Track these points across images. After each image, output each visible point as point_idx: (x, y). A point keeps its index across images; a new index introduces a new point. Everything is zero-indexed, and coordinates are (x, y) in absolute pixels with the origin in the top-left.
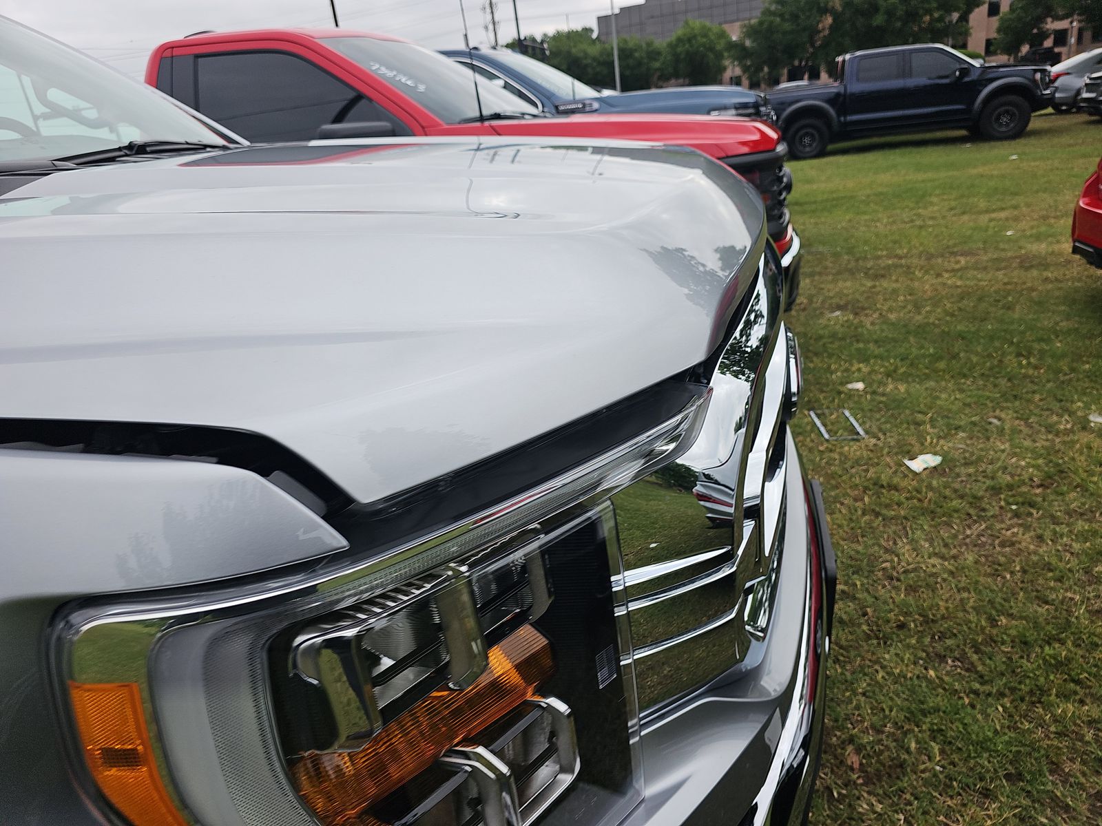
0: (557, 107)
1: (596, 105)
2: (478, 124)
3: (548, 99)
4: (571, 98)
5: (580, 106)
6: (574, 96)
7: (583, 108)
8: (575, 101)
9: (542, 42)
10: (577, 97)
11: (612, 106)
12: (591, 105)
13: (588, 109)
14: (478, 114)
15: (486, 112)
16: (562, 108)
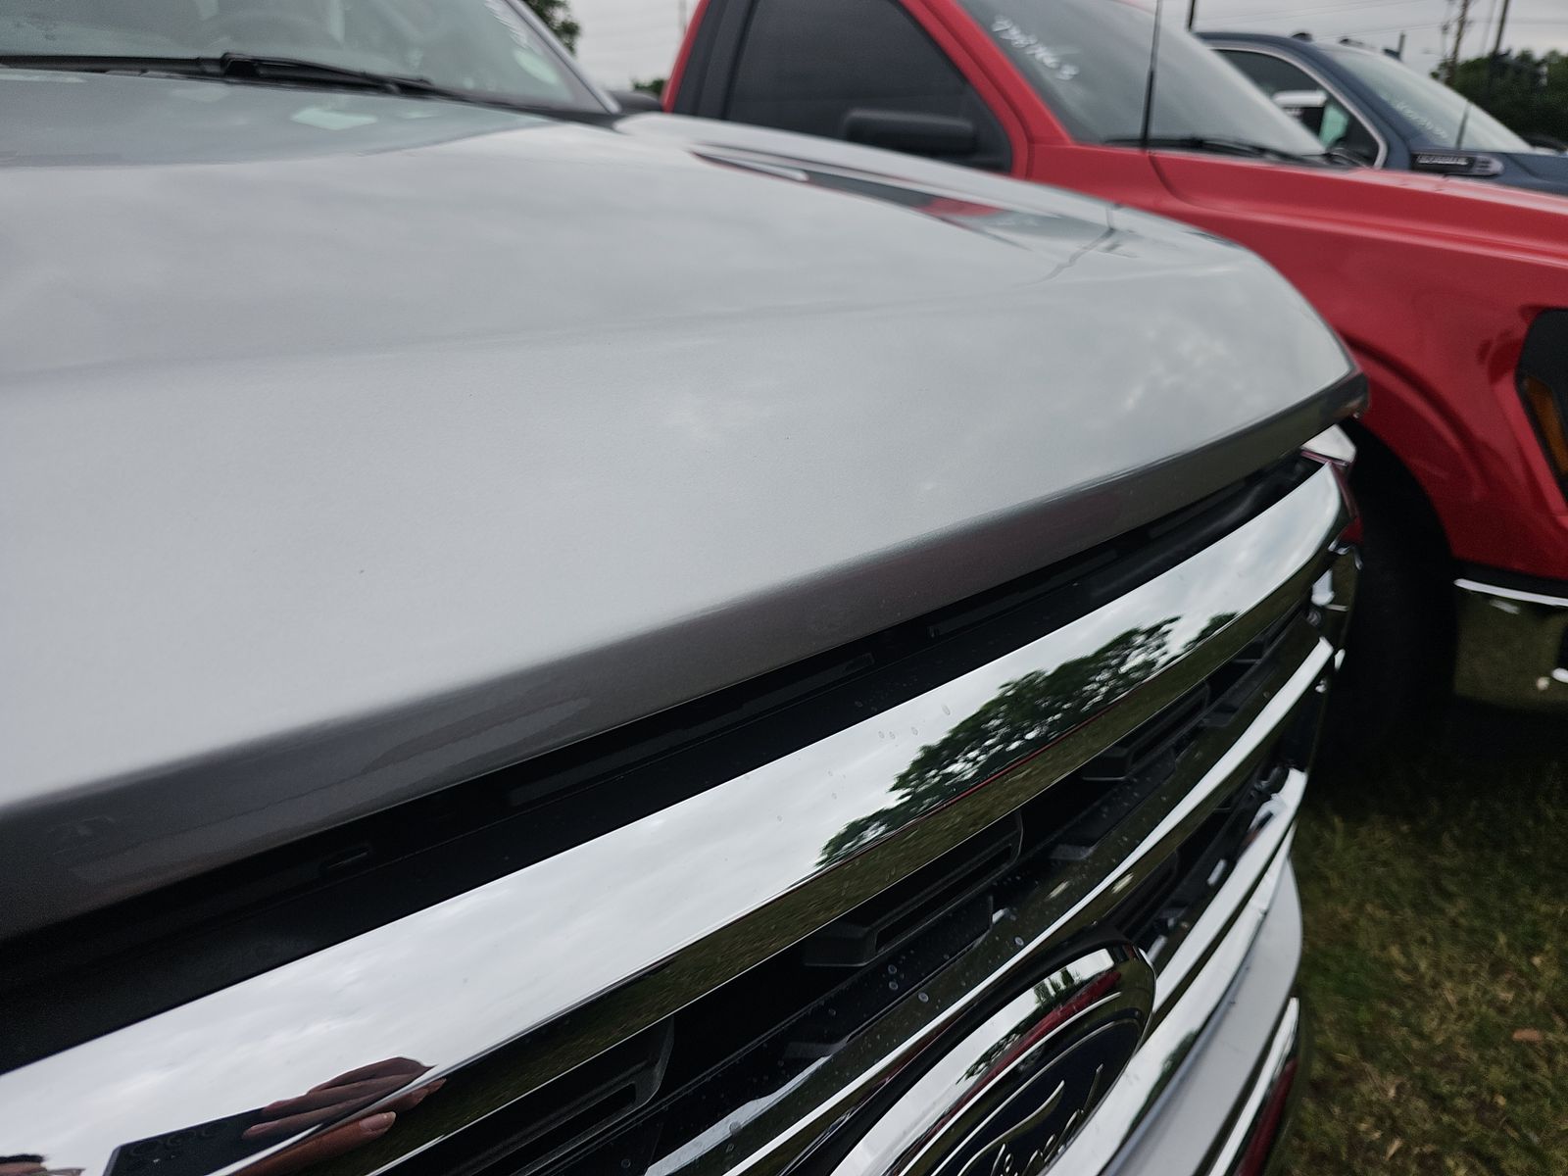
0: (1414, 157)
1: (1497, 166)
2: (1135, 151)
3: (1404, 139)
4: (1452, 144)
5: (1463, 162)
6: (1459, 141)
7: (1470, 166)
8: (1457, 153)
9: (1543, 61)
10: (1466, 144)
11: (1530, 172)
12: (1486, 163)
13: (1476, 170)
14: (1136, 131)
15: (1155, 131)
16: (1424, 161)
